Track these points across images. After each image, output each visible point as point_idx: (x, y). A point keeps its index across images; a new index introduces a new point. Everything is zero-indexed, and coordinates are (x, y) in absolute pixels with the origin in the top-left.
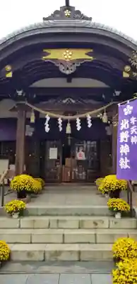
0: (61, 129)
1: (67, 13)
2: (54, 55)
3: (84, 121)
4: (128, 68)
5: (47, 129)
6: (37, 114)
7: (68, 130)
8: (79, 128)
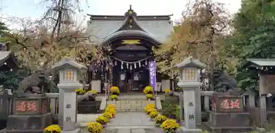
0: (128, 68)
1: (131, 27)
3: (137, 65)
4: (153, 47)
5: (122, 68)
6: (118, 62)
7: (131, 68)
8: (135, 67)
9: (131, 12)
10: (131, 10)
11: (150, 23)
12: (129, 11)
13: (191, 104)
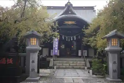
0: (67, 40)
1: (70, 12)
2: (66, 22)
3: (73, 39)
4: (84, 26)
7: (69, 40)
8: (72, 40)
9: (69, 4)
10: (69, 2)
11: (81, 11)
12: (68, 3)
13: (114, 63)
